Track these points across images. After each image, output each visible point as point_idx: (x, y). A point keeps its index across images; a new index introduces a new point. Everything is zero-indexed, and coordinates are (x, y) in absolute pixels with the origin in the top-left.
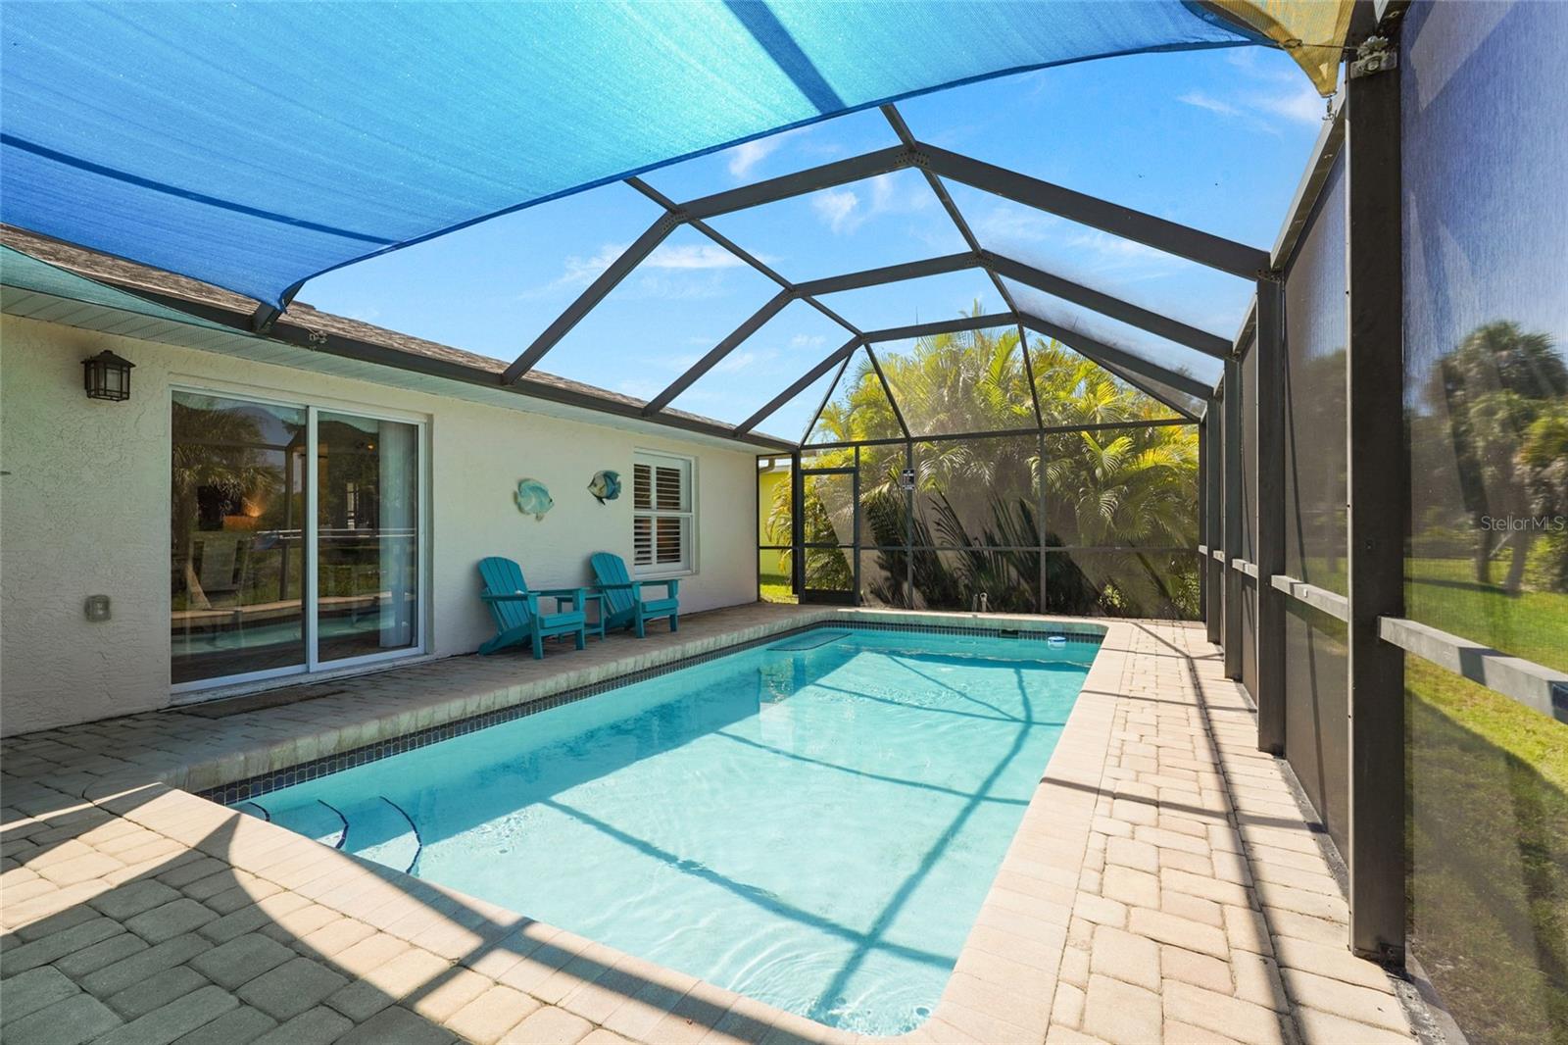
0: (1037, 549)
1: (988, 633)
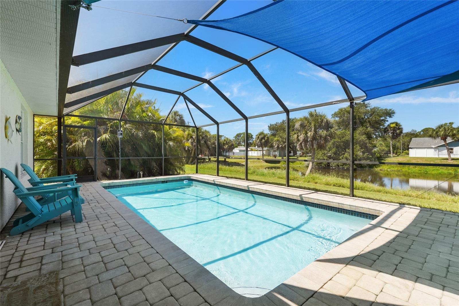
0: (162, 157)
1: (159, 183)
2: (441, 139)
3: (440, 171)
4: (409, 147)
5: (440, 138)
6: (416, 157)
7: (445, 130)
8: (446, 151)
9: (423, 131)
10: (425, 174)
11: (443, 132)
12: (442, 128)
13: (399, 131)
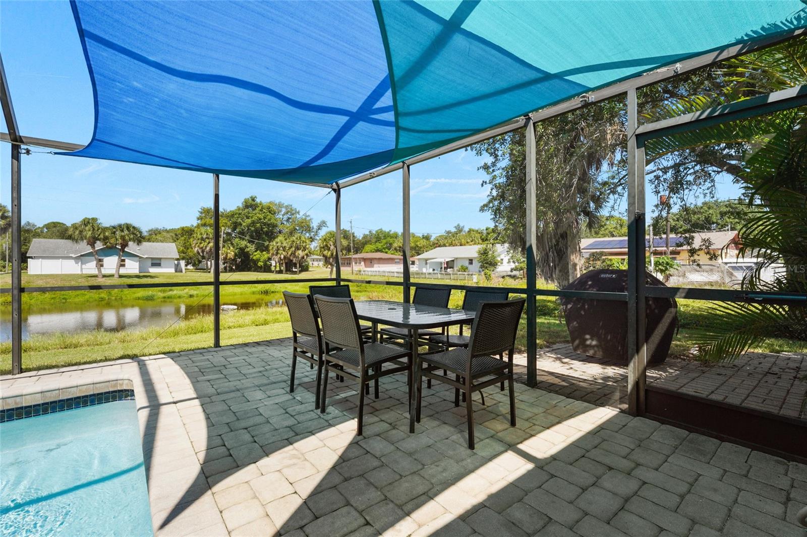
2: (88, 244)
3: (87, 297)
4: (28, 255)
5: (85, 241)
6: (42, 275)
7: (94, 229)
8: (95, 263)
9: (48, 226)
10: (62, 304)
11: (90, 233)
12: (89, 226)
13: (3, 221)
